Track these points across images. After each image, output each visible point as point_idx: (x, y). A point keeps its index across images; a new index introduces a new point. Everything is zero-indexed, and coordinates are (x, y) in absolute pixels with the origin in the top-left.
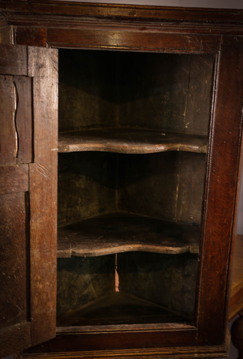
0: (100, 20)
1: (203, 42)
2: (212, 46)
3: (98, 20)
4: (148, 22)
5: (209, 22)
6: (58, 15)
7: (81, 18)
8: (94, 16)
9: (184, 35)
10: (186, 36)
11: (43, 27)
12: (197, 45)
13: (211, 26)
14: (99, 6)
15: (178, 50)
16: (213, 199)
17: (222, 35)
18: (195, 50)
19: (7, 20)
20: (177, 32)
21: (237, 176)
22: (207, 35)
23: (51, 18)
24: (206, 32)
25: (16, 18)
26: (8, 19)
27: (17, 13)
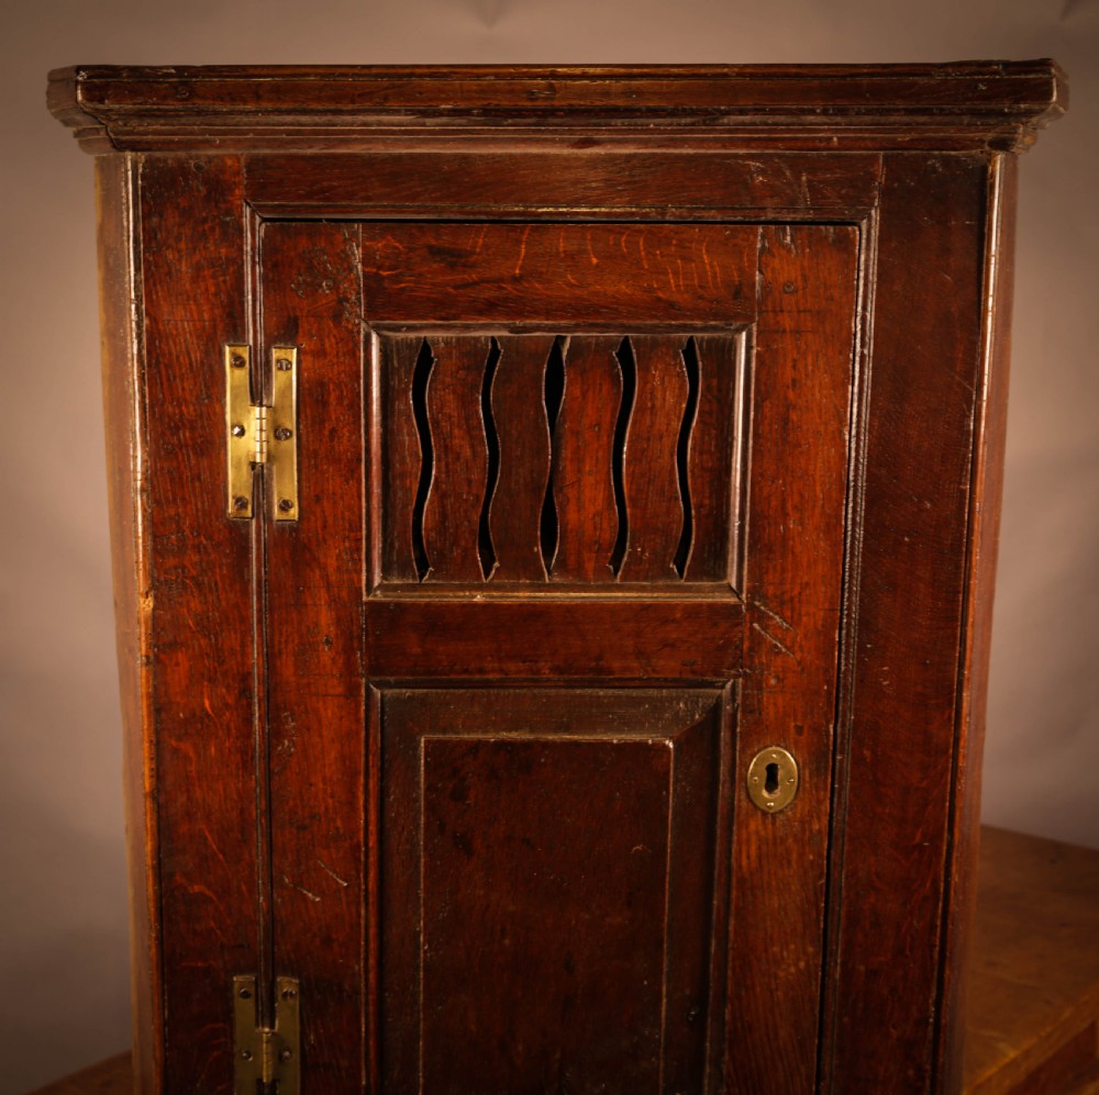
0: (429, 121)
1: (808, 181)
2: (843, 192)
3: (421, 120)
4: (603, 121)
5: (825, 112)
6: (280, 112)
7: (361, 118)
8: (407, 110)
9: (736, 156)
10: (747, 162)
11: (232, 151)
12: (788, 191)
13: (837, 124)
14: (421, 76)
15: (718, 209)
16: (867, 753)
17: (882, 152)
18: (782, 209)
19: (111, 134)
20: (710, 148)
21: (961, 666)
22: (825, 153)
23: (258, 124)
24: (817, 144)
25: (142, 129)
26: (115, 134)
27: (141, 115)
